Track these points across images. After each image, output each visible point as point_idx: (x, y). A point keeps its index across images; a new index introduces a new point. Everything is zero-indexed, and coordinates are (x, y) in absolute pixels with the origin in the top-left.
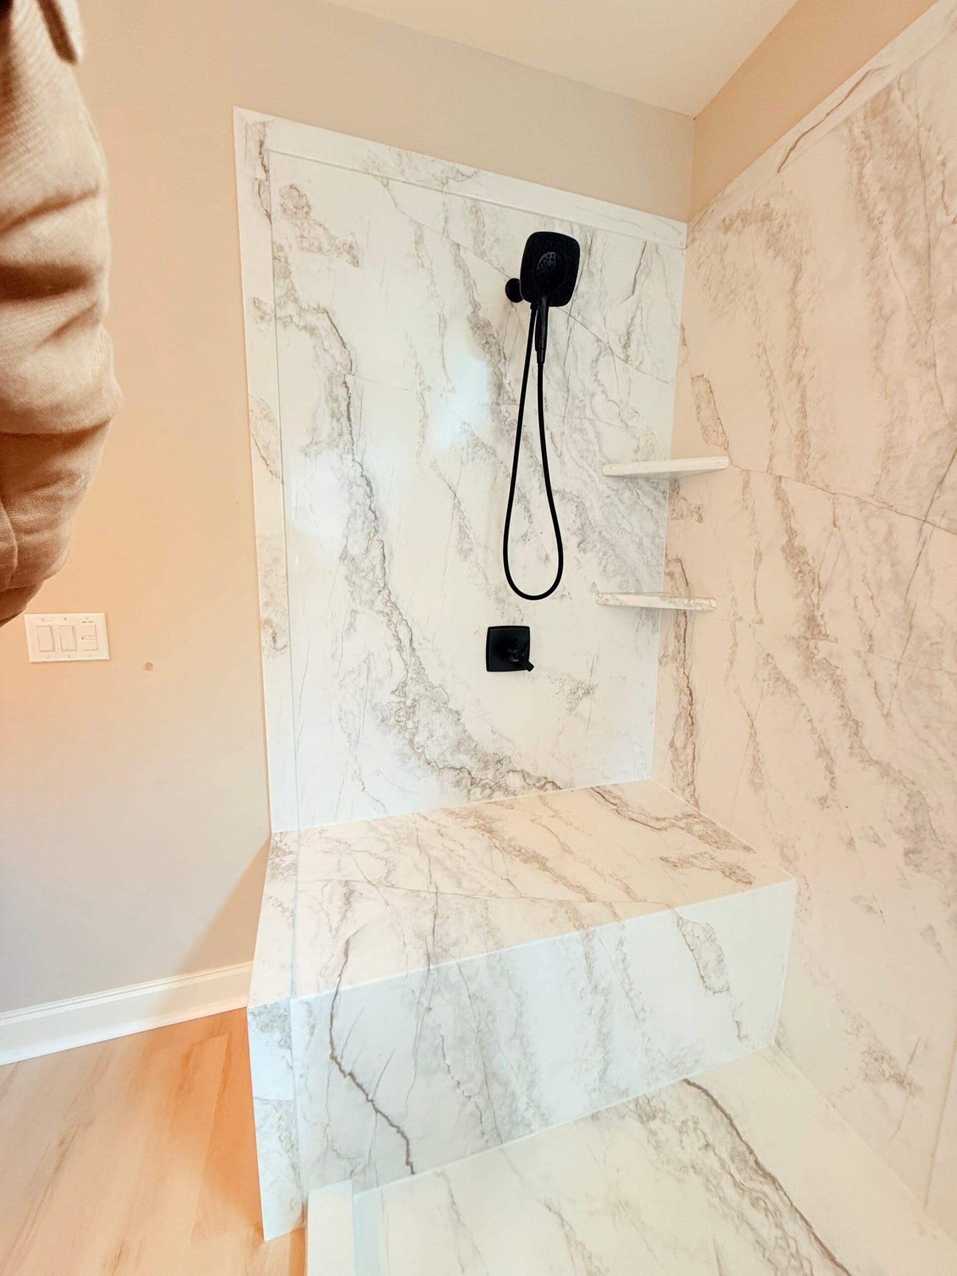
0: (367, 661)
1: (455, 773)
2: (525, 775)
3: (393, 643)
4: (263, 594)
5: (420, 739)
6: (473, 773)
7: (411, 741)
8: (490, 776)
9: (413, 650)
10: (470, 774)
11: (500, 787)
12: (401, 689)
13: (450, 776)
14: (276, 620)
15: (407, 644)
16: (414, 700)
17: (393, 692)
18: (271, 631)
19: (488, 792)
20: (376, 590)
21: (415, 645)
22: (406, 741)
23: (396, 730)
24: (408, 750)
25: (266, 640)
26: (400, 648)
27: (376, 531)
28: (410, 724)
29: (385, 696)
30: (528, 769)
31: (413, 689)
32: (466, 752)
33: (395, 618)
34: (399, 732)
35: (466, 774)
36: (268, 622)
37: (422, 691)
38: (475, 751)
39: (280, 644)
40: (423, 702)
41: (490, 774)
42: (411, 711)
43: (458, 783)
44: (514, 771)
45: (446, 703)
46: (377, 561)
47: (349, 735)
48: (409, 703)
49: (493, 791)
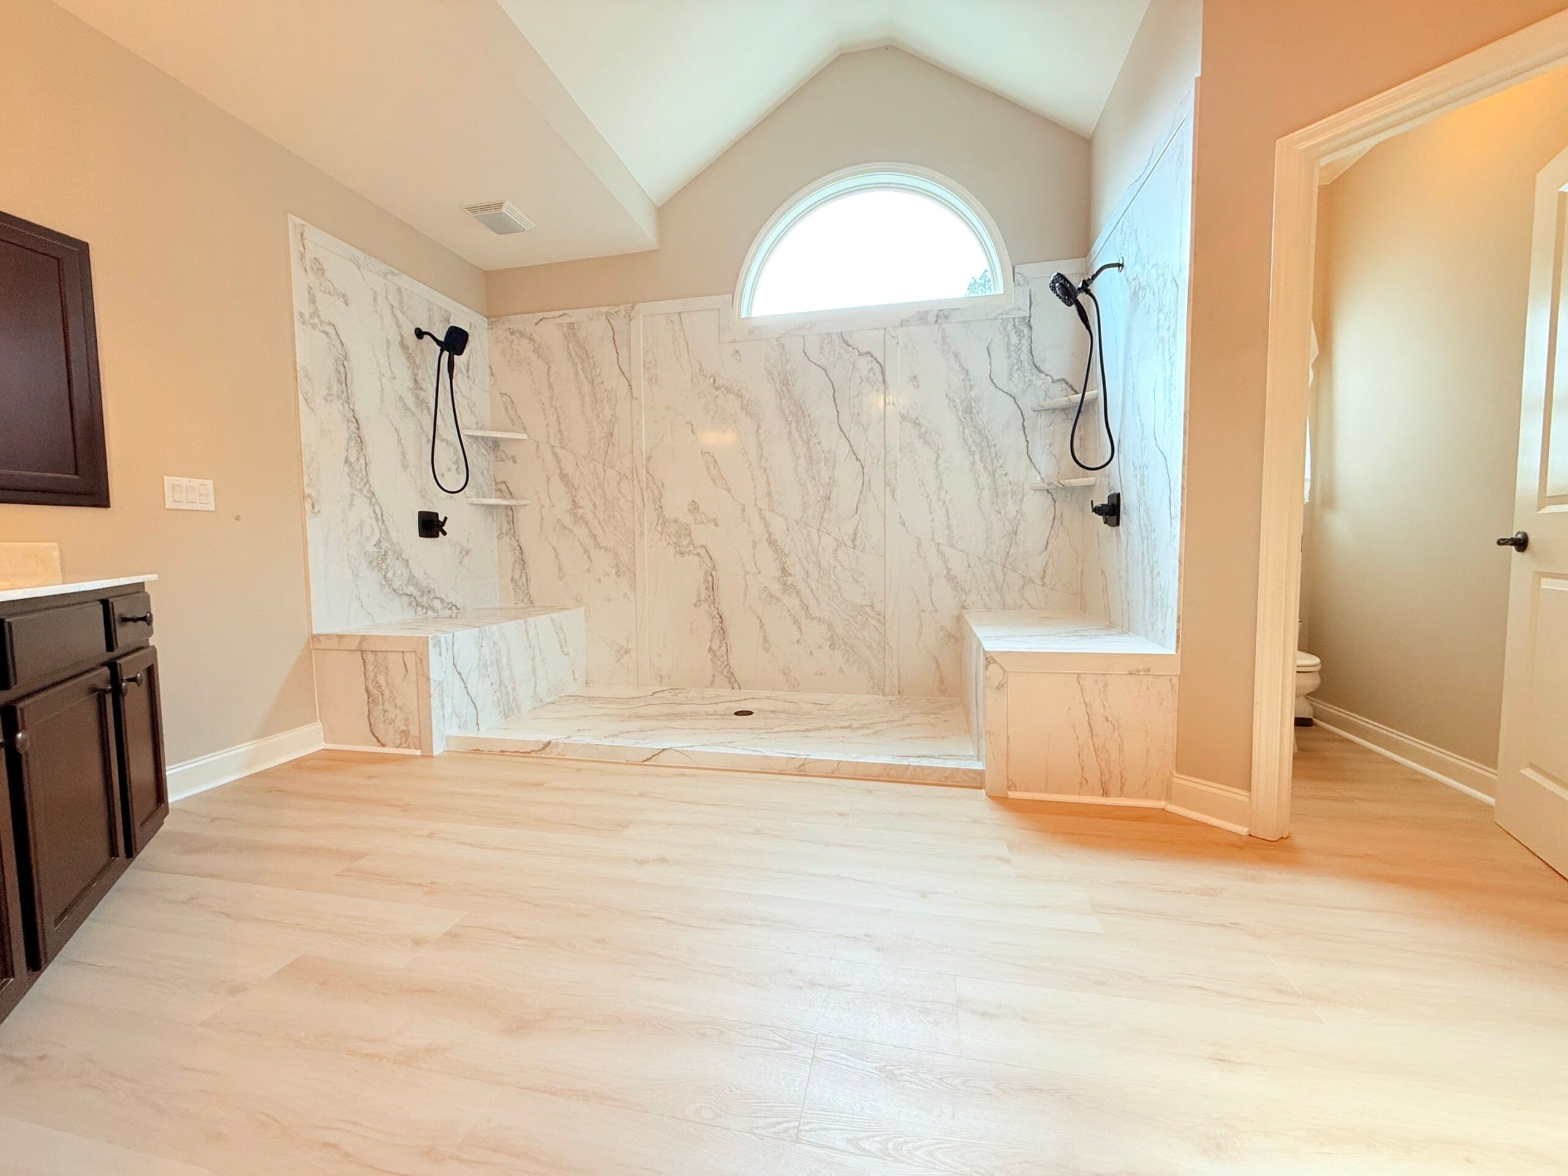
0: (360, 525)
1: (408, 598)
2: (442, 600)
3: (373, 515)
4: (306, 478)
5: (390, 575)
6: (417, 598)
7: (385, 576)
8: (425, 601)
9: (384, 521)
10: (415, 598)
11: (430, 607)
12: (378, 544)
13: (406, 599)
14: (314, 494)
15: (380, 517)
16: (385, 551)
17: (374, 546)
18: (310, 502)
19: (425, 610)
20: (363, 483)
21: (384, 518)
22: (382, 577)
23: (376, 570)
24: (383, 582)
25: (308, 507)
26: (377, 519)
27: (362, 449)
28: (384, 567)
29: (370, 548)
30: (444, 597)
31: (384, 544)
32: (413, 585)
33: (374, 500)
34: (379, 571)
35: (413, 599)
36: (309, 496)
37: (389, 546)
38: (417, 585)
39: (316, 509)
40: (390, 553)
41: (425, 598)
42: (384, 559)
43: (410, 604)
44: (437, 598)
45: (401, 554)
46: (363, 467)
47: (353, 570)
48: (383, 553)
49: (427, 610)
